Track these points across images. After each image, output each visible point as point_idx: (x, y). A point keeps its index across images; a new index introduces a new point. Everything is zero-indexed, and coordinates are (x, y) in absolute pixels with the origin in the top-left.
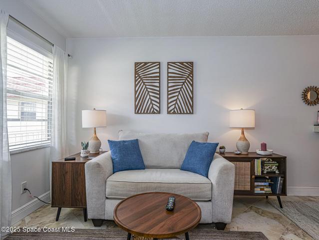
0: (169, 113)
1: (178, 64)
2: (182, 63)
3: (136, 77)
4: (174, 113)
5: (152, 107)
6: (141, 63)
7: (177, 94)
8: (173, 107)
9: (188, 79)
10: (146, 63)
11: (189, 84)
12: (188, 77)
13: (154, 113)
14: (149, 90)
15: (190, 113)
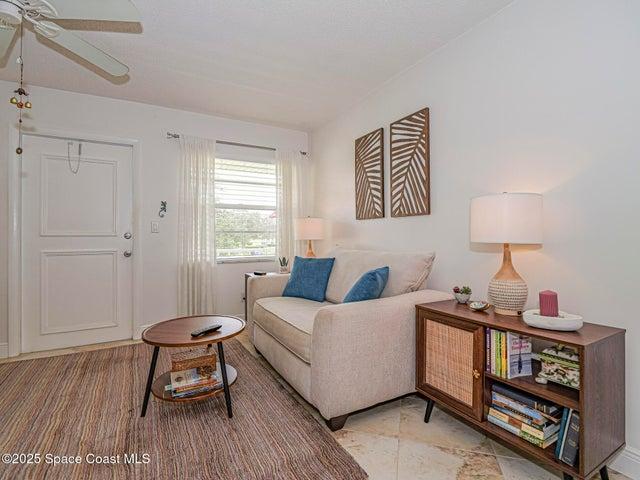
0: (393, 215)
1: (405, 121)
2: (409, 118)
3: (356, 163)
4: (400, 215)
5: (374, 208)
6: (361, 139)
7: (403, 179)
8: (398, 204)
9: (420, 145)
10: (366, 137)
11: (420, 156)
12: (419, 142)
13: (376, 217)
14: (370, 180)
15: (423, 213)
